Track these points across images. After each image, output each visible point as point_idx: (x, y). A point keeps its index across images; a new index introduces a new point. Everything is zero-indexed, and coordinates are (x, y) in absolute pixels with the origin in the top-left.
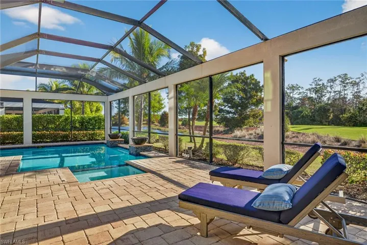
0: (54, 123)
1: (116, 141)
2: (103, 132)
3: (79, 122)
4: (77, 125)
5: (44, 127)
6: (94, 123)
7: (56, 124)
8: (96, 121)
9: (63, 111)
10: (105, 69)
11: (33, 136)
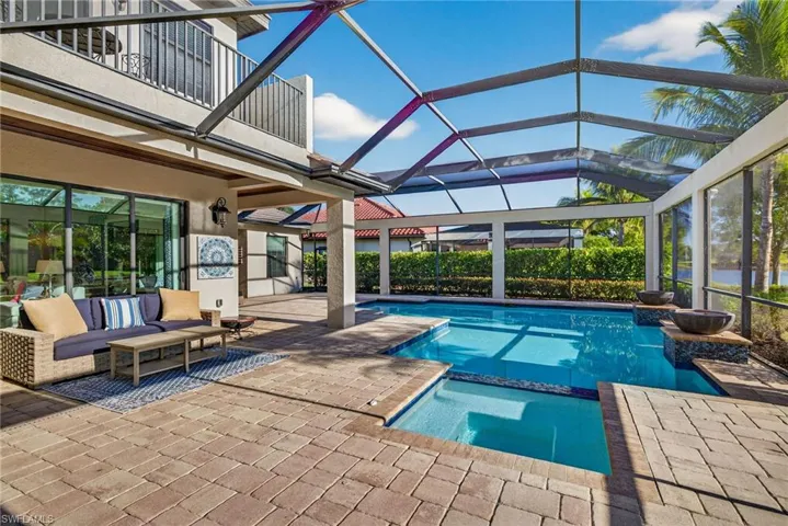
0: (546, 264)
1: (657, 310)
2: (643, 283)
3: (593, 262)
4: (589, 268)
5: (529, 270)
6: (626, 263)
7: (549, 266)
8: (630, 259)
9: (581, 241)
10: (643, 140)
11: (506, 284)
